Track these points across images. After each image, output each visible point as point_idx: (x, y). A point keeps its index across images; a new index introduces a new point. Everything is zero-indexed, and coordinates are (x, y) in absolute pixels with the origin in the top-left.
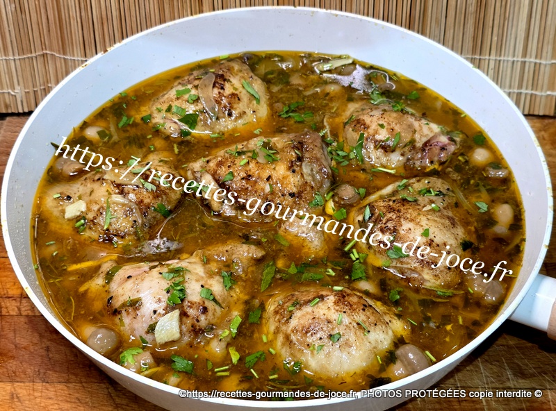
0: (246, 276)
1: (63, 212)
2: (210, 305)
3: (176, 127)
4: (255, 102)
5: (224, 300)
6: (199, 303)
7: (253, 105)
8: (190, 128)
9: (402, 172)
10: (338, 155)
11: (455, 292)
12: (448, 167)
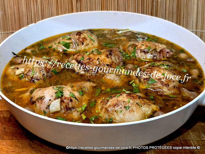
0: (89, 92)
1: (15, 73)
2: (73, 99)
3: (62, 48)
4: (93, 41)
5: (79, 99)
6: (69, 98)
7: (92, 42)
8: (67, 49)
9: (152, 60)
10: (126, 56)
11: (177, 96)
12: (170, 59)
